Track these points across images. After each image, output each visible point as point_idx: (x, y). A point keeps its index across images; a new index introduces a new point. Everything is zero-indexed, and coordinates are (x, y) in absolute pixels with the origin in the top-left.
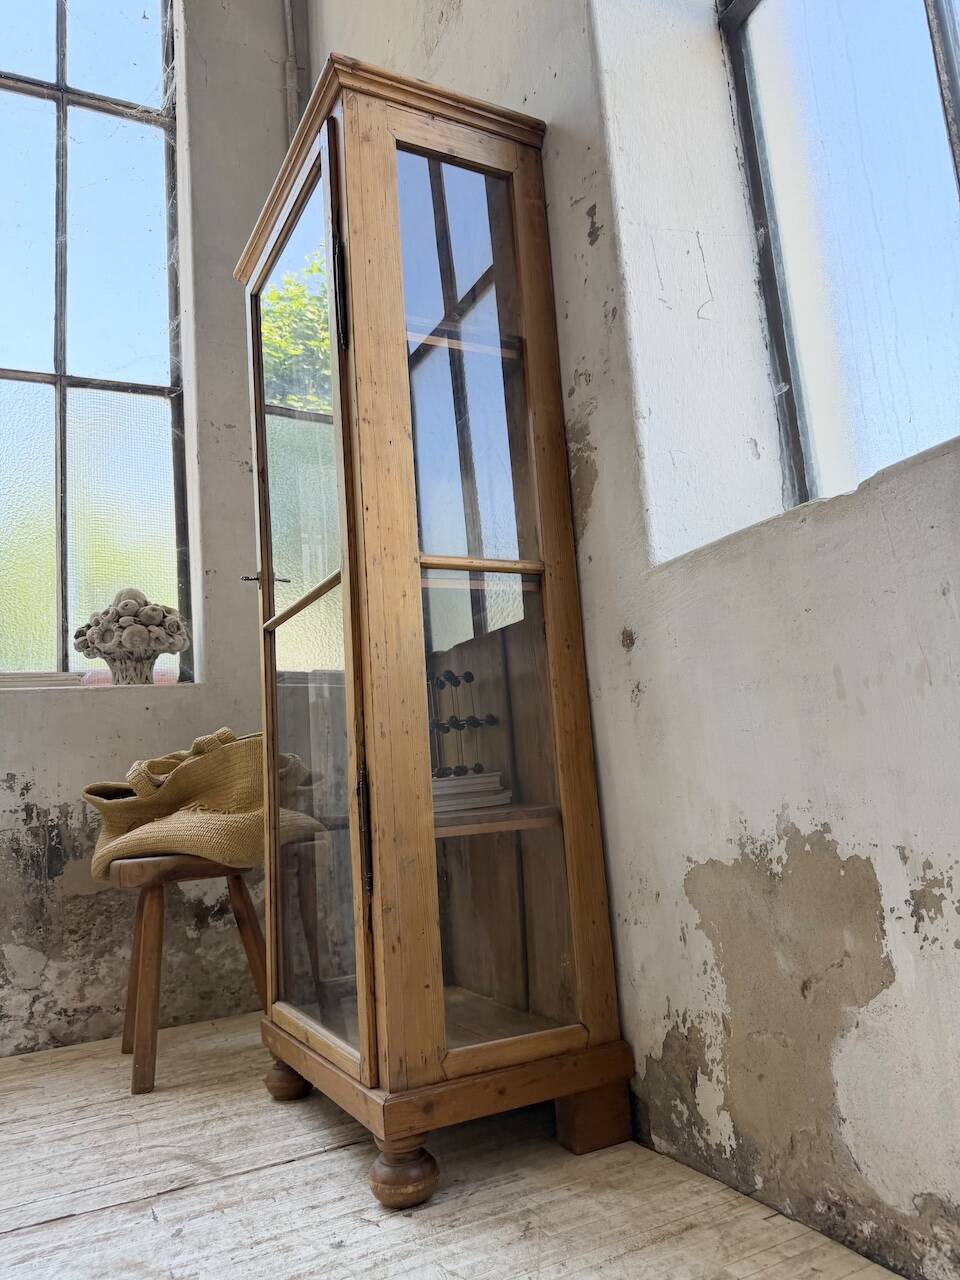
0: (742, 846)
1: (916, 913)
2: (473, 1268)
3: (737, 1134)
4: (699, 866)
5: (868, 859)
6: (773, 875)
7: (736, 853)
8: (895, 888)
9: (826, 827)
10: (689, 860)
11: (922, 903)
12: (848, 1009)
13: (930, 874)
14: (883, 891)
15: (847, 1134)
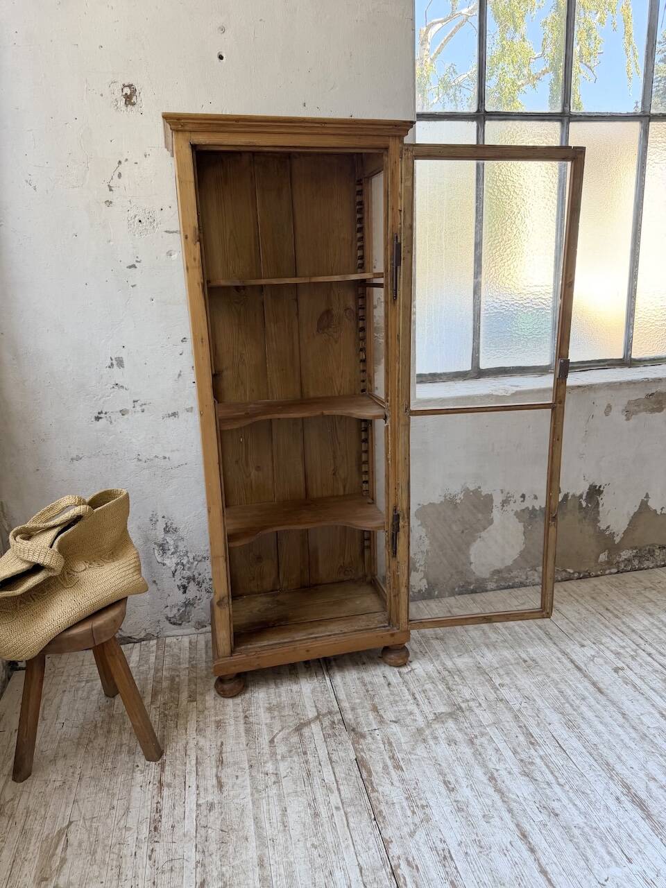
0: (445, 497)
1: (503, 506)
2: (457, 652)
3: (428, 584)
4: (424, 506)
5: (491, 495)
6: (456, 503)
7: (442, 499)
8: (497, 500)
9: (480, 488)
10: (419, 505)
11: (505, 502)
12: (477, 534)
13: (508, 495)
14: (494, 502)
15: (473, 567)
